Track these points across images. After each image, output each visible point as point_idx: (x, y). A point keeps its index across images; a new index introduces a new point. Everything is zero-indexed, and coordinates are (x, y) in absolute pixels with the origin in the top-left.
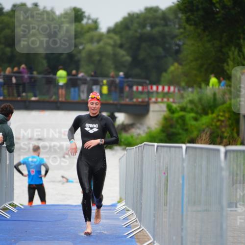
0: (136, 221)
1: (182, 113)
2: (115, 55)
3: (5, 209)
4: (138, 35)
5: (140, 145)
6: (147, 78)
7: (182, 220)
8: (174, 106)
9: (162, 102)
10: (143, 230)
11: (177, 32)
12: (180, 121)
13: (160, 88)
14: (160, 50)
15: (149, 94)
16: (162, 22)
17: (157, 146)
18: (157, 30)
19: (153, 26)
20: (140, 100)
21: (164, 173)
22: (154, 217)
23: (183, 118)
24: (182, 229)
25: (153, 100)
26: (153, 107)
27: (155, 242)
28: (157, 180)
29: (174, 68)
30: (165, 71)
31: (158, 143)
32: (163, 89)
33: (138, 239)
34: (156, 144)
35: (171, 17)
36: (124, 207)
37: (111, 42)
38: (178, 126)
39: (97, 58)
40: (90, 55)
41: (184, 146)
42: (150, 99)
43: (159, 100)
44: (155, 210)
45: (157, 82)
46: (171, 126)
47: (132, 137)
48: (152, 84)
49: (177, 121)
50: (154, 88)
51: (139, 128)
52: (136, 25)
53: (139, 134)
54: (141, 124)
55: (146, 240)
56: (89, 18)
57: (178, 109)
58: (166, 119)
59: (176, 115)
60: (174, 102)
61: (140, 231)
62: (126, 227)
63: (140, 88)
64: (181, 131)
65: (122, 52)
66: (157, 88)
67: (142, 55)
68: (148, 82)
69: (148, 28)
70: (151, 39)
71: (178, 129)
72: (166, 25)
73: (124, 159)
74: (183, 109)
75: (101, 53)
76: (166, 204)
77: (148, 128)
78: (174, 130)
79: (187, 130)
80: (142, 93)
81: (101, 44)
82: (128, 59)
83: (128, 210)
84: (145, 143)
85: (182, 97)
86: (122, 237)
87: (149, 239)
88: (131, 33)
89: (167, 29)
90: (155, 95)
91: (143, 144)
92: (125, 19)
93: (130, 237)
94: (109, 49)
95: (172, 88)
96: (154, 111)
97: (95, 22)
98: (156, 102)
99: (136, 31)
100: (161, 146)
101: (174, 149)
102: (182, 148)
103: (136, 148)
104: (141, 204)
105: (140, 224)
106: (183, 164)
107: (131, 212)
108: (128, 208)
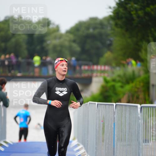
0: (85, 152)
1: (113, 83)
2: (70, 47)
5: (86, 103)
6: (91, 61)
8: (108, 79)
9: (101, 76)
12: (112, 88)
13: (99, 67)
14: (99, 44)
15: (92, 71)
16: (100, 26)
17: (98, 104)
19: (95, 28)
20: (86, 75)
21: (102, 121)
22: (96, 149)
23: (113, 86)
25: (95, 74)
26: (95, 80)
28: (98, 126)
30: (102, 56)
31: (98, 102)
32: (101, 67)
34: (97, 103)
35: (106, 23)
36: (77, 143)
38: (111, 91)
41: (114, 104)
42: (92, 74)
43: (99, 74)
44: (96, 145)
45: (97, 63)
46: (106, 91)
48: (94, 64)
49: (110, 88)
50: (95, 67)
52: (83, 28)
56: (54, 24)
57: (111, 81)
58: (103, 87)
59: (109, 84)
60: (108, 76)
63: (86, 67)
65: (75, 45)
66: (97, 67)
67: (87, 47)
69: (91, 30)
70: (92, 37)
71: (111, 93)
72: (102, 28)
74: (114, 80)
76: (103, 141)
78: (107, 94)
79: (116, 94)
80: (87, 71)
81: (62, 40)
82: (78, 49)
84: (90, 102)
85: (113, 73)
88: (80, 33)
89: (103, 31)
91: (88, 103)
92: (77, 25)
95: (107, 68)
98: (97, 76)
100: (100, 104)
101: (108, 106)
102: (113, 105)
103: (84, 105)
104: (88, 141)
105: (87, 154)
106: (114, 115)
107: (81, 146)
108: (79, 144)
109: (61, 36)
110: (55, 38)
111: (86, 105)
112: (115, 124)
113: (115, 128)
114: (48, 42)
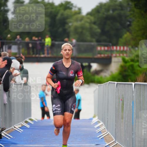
0: (105, 128)
1: (131, 63)
2: (91, 28)
3: (26, 122)
4: (105, 16)
6: (110, 42)
7: (133, 128)
8: (127, 58)
9: (120, 56)
10: (109, 134)
11: (128, 13)
12: (131, 68)
13: (118, 48)
14: (118, 25)
15: (112, 51)
16: (120, 8)
17: (117, 84)
18: (116, 12)
19: (114, 10)
20: (106, 55)
21: (121, 100)
22: (116, 126)
23: (132, 66)
24: (133, 134)
25: (114, 55)
26: (114, 60)
27: (116, 141)
28: (117, 104)
29: (127, 35)
30: (121, 37)
32: (120, 48)
33: (106, 139)
34: (116, 82)
35: (125, 4)
36: (97, 120)
37: (88, 20)
38: (129, 71)
39: (80, 30)
40: (76, 29)
42: (112, 55)
43: (118, 55)
44: (116, 122)
45: (116, 44)
46: (125, 71)
47: (101, 77)
48: (113, 45)
49: (129, 68)
50: (115, 48)
51: (105, 72)
52: (103, 10)
53: (105, 76)
54: (107, 70)
55: (111, 140)
56: (76, 7)
57: (129, 60)
58: (122, 67)
59: (128, 64)
60: (127, 56)
61: (107, 135)
62: (99, 132)
63: (106, 48)
64: (131, 74)
65: (95, 27)
66: (117, 48)
67: (107, 28)
68: (110, 44)
69: (111, 12)
70: (112, 19)
71: (129, 72)
72: (122, 9)
73: (97, 91)
74: (132, 60)
75: (83, 28)
76: (122, 118)
77: (111, 72)
78: (127, 73)
79: (134, 73)
80: (107, 51)
81: (83, 22)
82: (99, 30)
83: (99, 122)
84: (109, 82)
86: (96, 138)
87: (113, 140)
88: (100, 15)
89: (122, 12)
90: (115, 52)
91: (108, 82)
92: (97, 6)
93: (101, 139)
94: (87, 25)
95: (125, 48)
96: (115, 62)
97: (80, 9)
98: (116, 56)
99: (103, 14)
100: (119, 84)
101: (127, 85)
102: (132, 84)
103: (104, 85)
104: (108, 118)
105: (107, 131)
106: (133, 94)
107: (101, 123)
108: (100, 121)
109: (82, 18)
110: (77, 20)
111: (106, 84)
112: (134, 103)
113: (134, 106)
114: (70, 24)
